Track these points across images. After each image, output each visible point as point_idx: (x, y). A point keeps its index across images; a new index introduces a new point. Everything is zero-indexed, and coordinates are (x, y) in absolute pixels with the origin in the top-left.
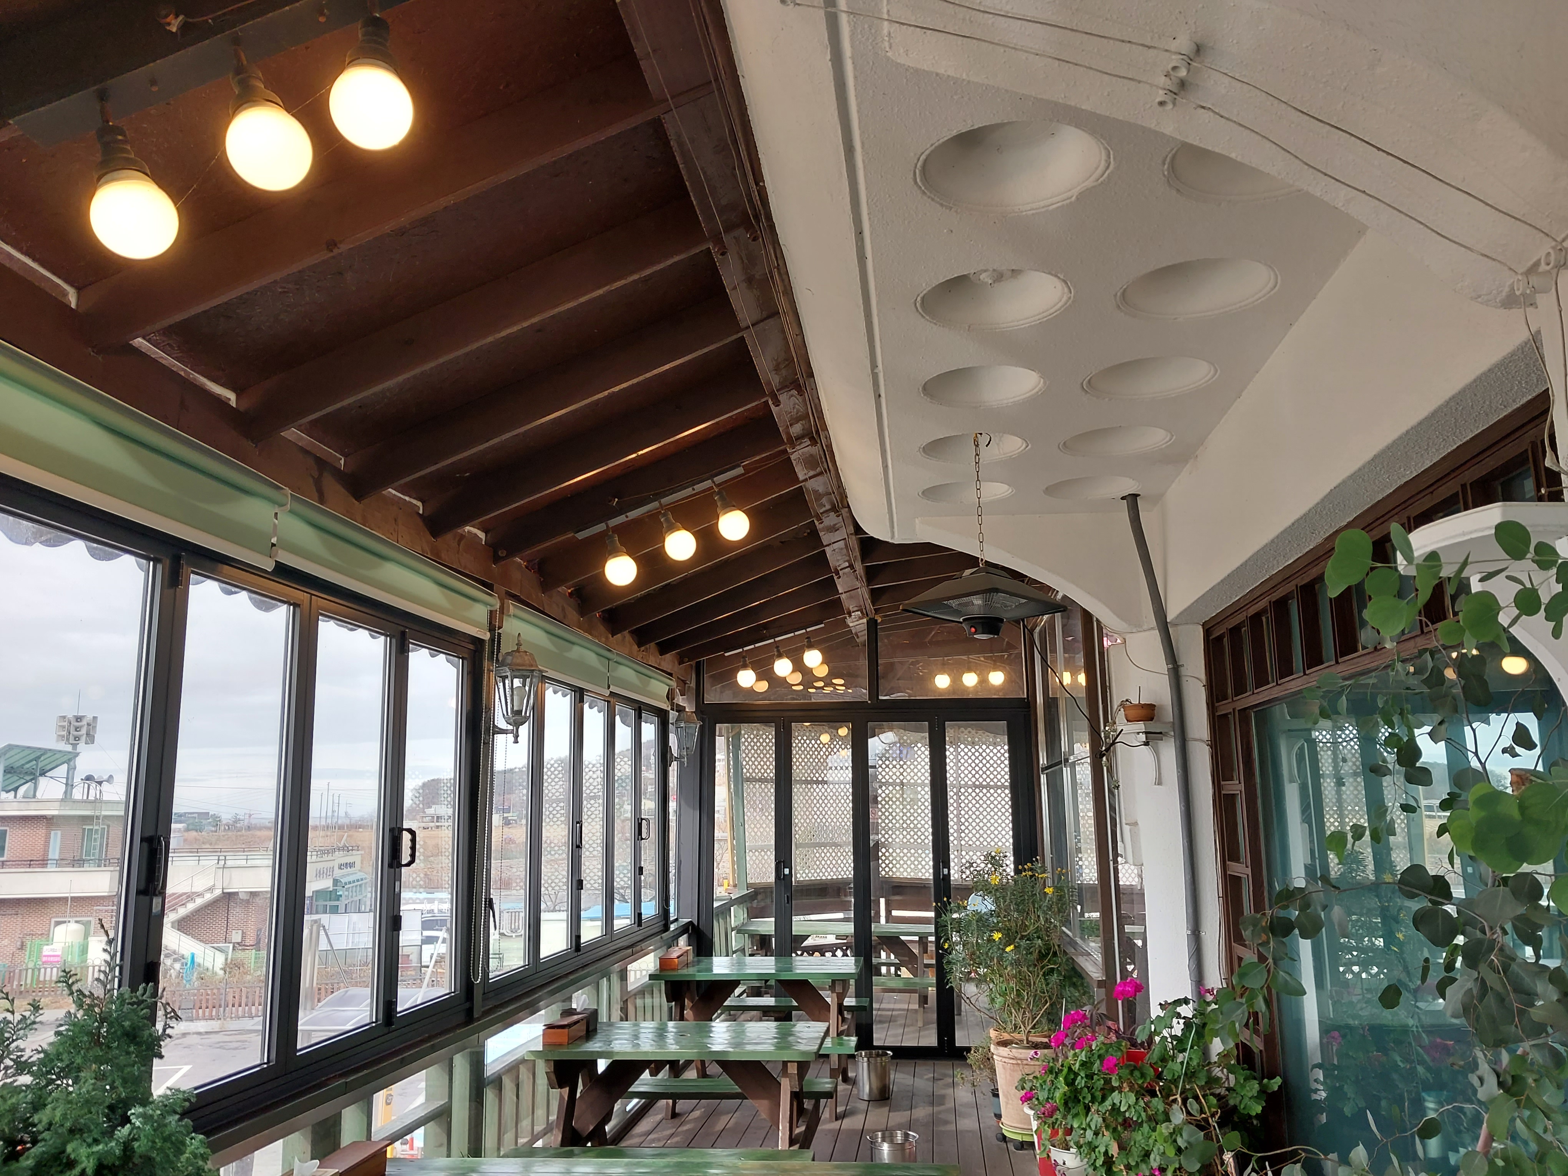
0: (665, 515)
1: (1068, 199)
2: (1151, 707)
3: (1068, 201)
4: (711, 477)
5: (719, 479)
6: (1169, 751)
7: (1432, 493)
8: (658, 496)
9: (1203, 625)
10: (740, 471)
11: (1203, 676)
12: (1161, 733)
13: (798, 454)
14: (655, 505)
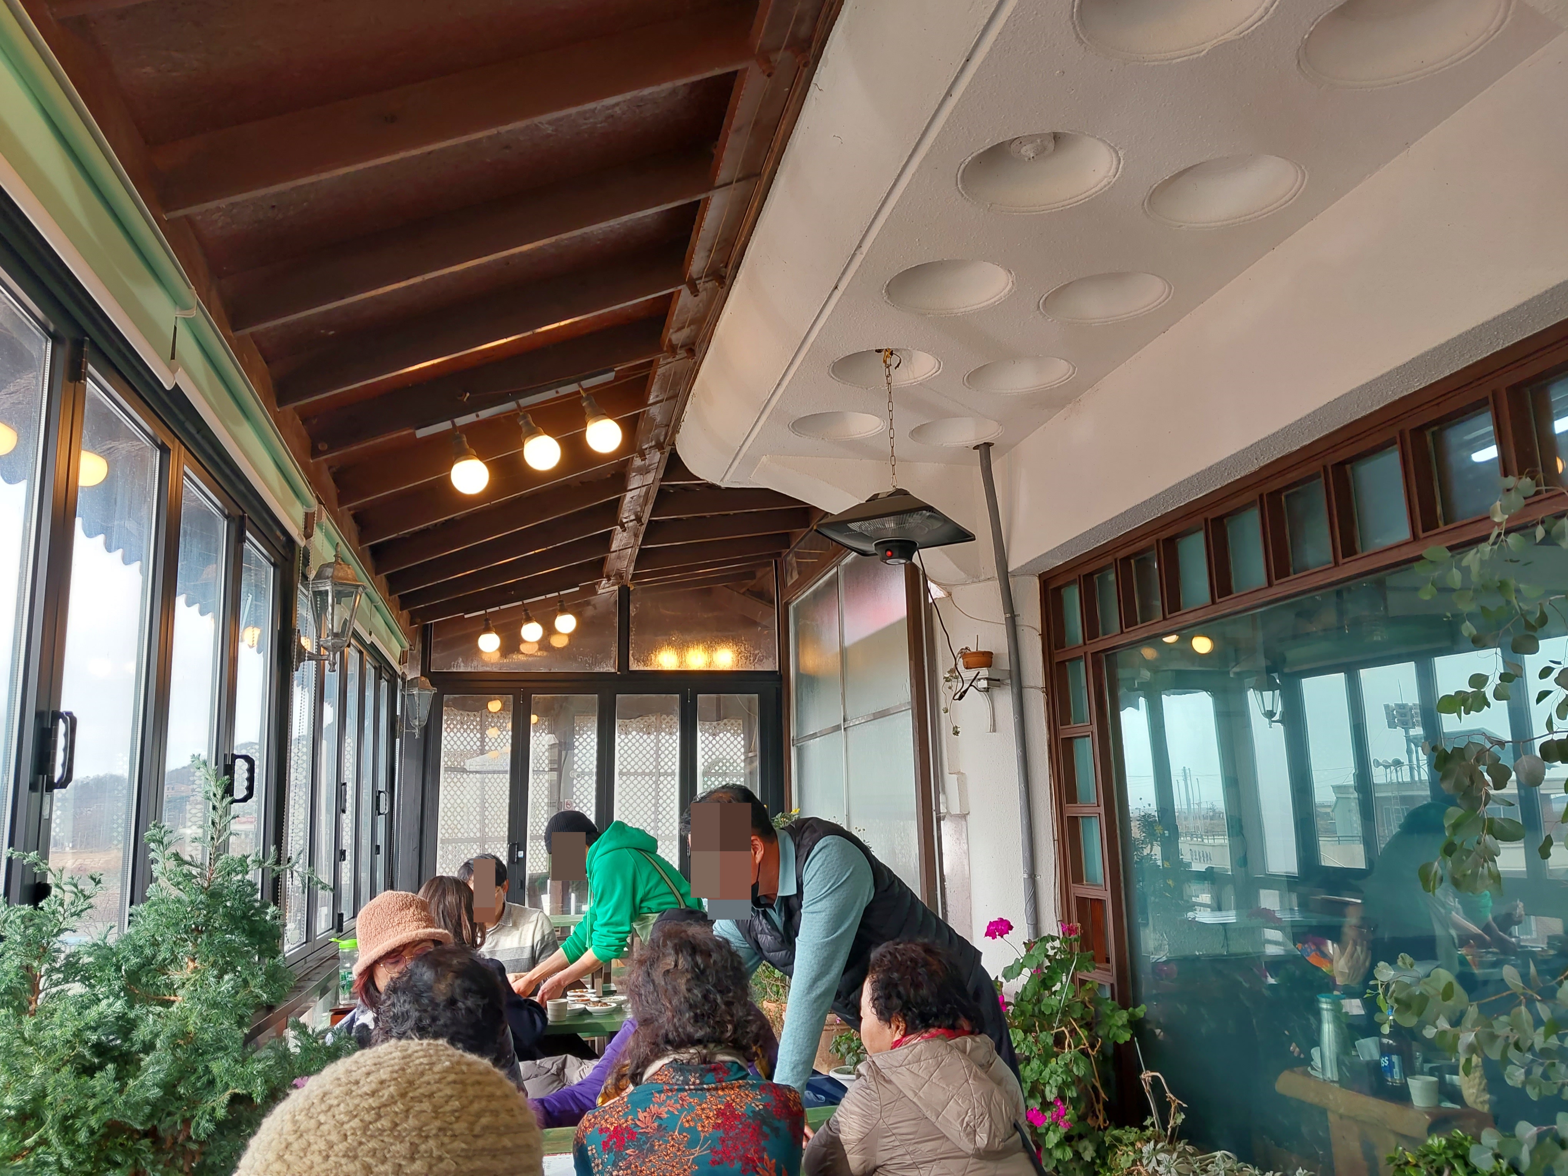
0: (524, 417)
1: (1197, 53)
2: (990, 654)
3: (1196, 56)
4: (578, 381)
5: (588, 383)
6: (1005, 700)
7: (1438, 404)
8: (516, 396)
9: (1040, 576)
10: (610, 376)
11: (1039, 626)
12: (999, 680)
13: (665, 367)
14: (511, 406)
